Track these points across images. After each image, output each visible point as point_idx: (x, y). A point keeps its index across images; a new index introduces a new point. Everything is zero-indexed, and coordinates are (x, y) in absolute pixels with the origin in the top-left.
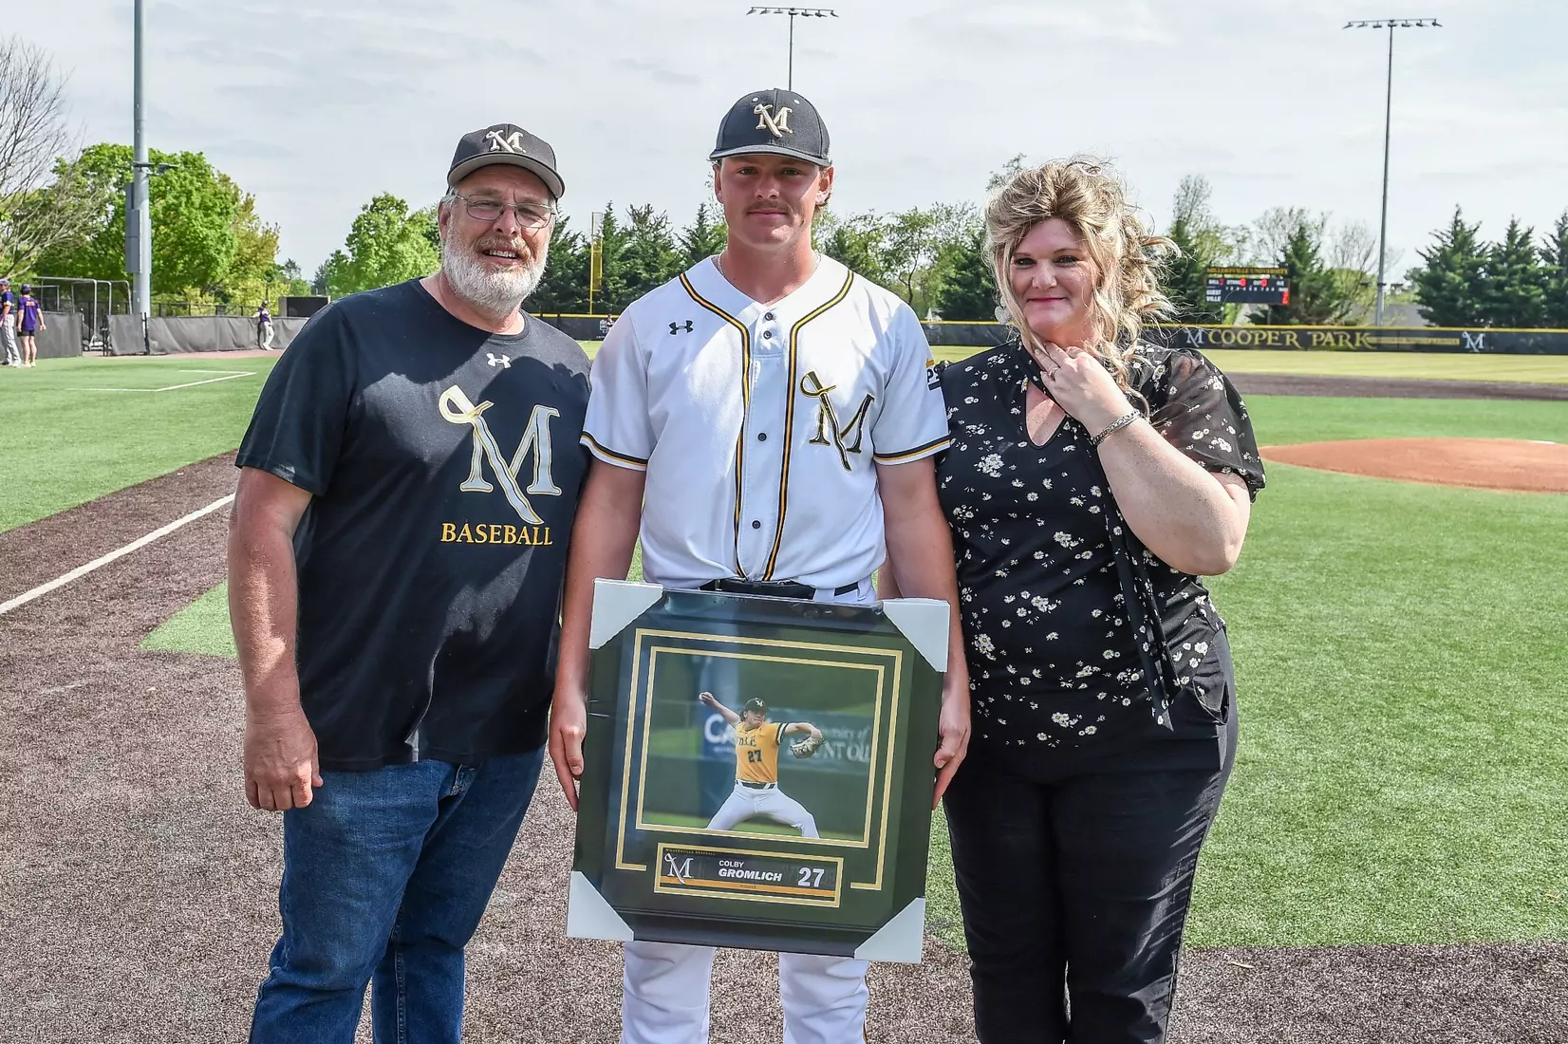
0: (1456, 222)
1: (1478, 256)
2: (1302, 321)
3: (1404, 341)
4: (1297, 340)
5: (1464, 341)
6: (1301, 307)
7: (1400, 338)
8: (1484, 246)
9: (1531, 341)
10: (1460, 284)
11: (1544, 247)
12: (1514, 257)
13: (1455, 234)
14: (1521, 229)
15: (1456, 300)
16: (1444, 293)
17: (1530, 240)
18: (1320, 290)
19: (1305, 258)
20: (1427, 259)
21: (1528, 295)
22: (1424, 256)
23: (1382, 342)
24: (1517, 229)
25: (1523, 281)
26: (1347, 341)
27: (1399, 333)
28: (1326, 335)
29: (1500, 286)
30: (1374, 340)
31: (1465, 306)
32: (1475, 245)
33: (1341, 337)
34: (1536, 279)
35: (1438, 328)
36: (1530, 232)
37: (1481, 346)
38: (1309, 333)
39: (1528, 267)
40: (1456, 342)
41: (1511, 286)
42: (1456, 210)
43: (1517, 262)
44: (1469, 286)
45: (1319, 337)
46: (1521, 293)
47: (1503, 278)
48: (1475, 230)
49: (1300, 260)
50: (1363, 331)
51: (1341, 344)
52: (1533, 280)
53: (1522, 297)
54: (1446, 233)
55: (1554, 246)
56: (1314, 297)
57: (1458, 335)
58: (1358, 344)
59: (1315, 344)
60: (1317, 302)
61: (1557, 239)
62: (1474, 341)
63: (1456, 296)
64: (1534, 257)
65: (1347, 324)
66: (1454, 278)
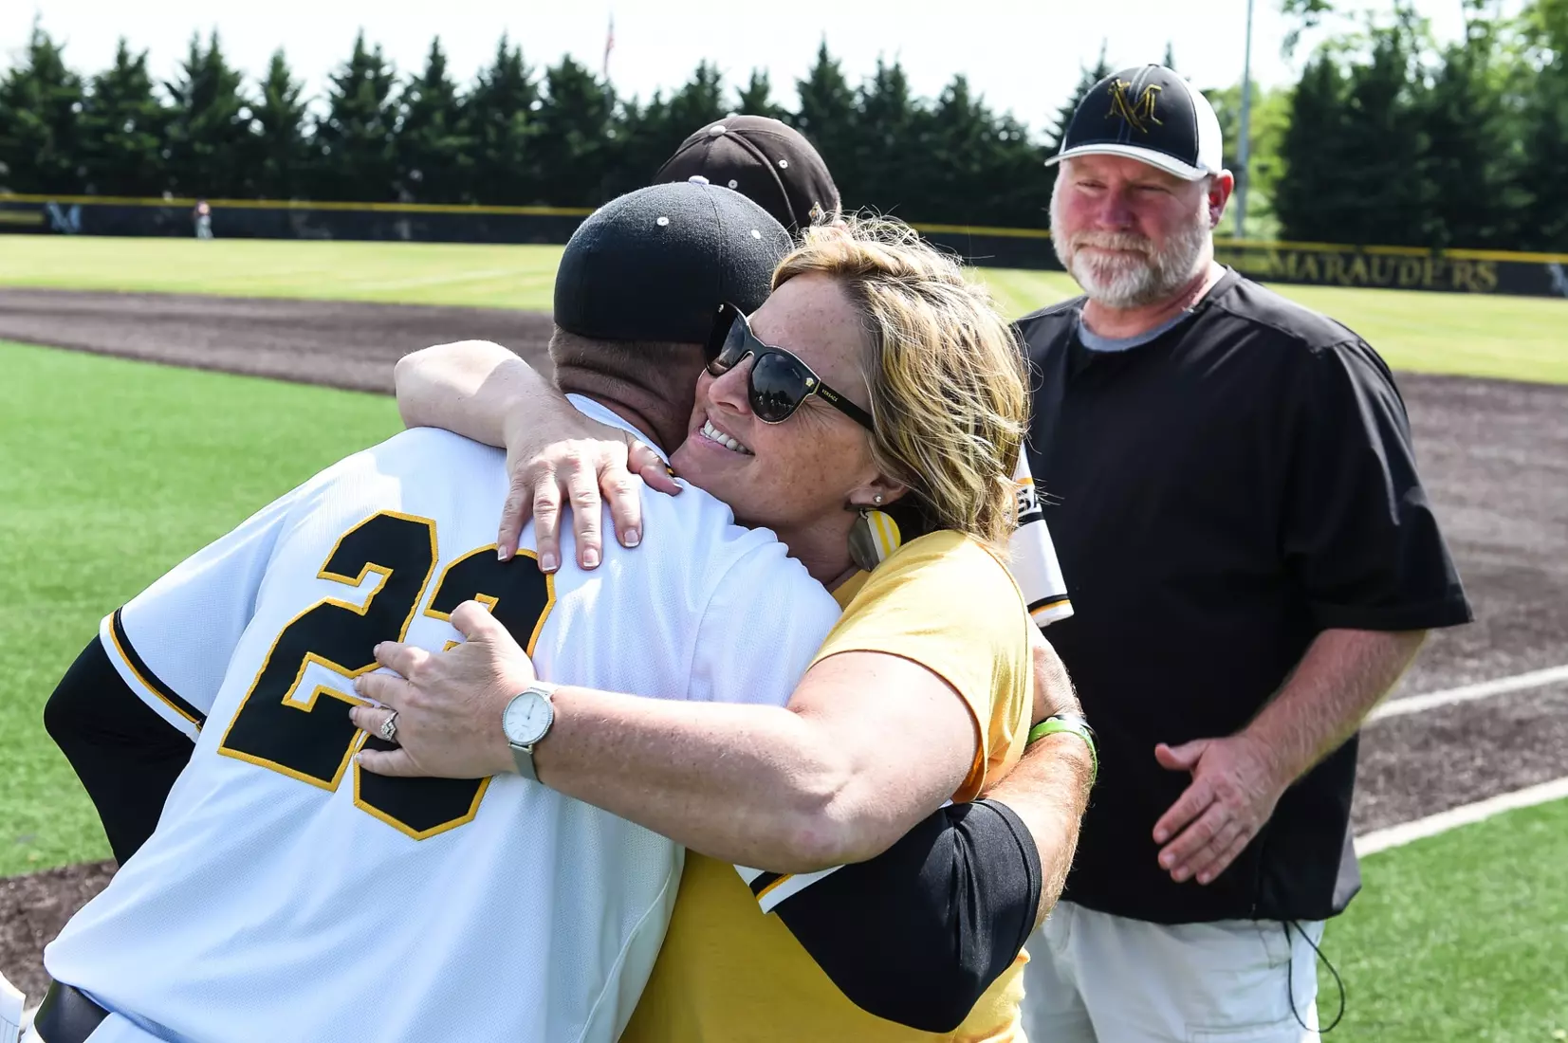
0: (36, 32)
1: (72, 86)
5: (49, 217)
8: (80, 71)
10: (39, 128)
12: (124, 90)
13: (35, 49)
15: (33, 153)
17: (147, 66)
24: (128, 49)
25: (138, 128)
29: (98, 133)
31: (48, 163)
32: (66, 70)
34: (157, 122)
36: (146, 56)
37: (76, 225)
39: (147, 106)
40: (36, 218)
41: (119, 134)
43: (128, 97)
44: (55, 133)
46: (130, 145)
47: (102, 121)
48: (63, 47)
52: (153, 126)
53: (131, 151)
55: (186, 78)
57: (40, 208)
62: (65, 216)
63: (36, 147)
64: (154, 92)
66: (28, 117)
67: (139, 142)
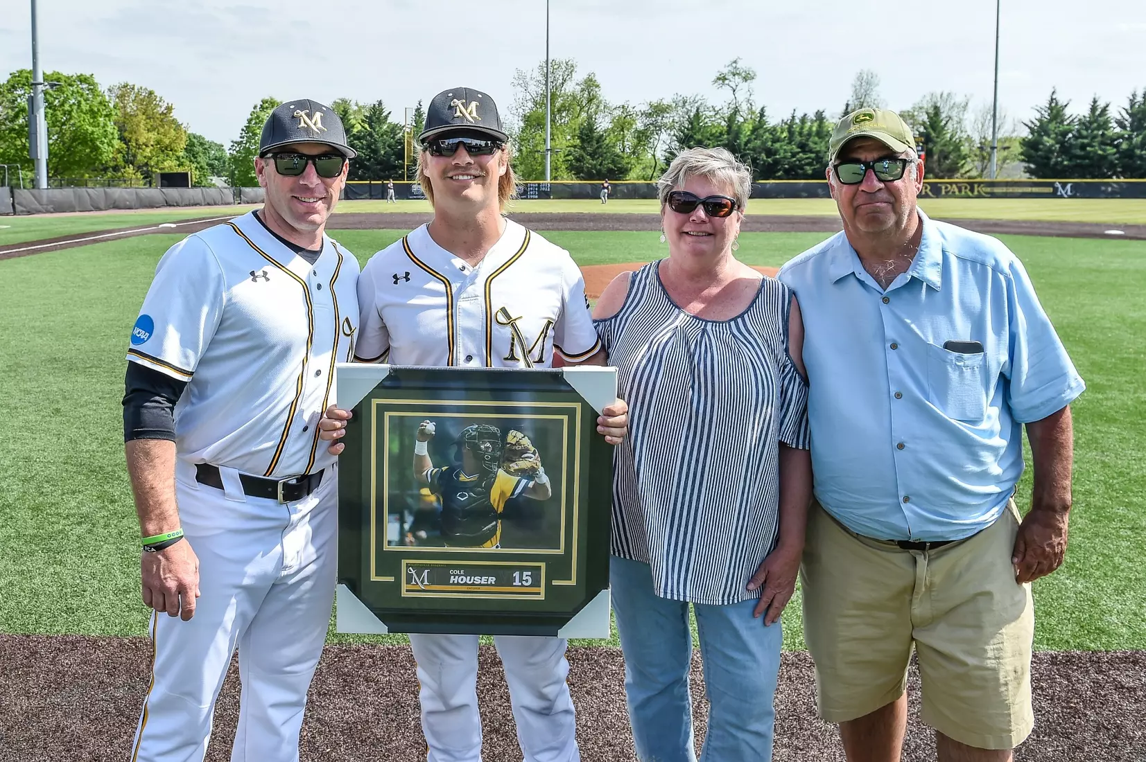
0: (1052, 99)
1: (1069, 124)
2: (936, 177)
3: (1010, 190)
4: (930, 190)
5: (1056, 190)
6: (935, 165)
7: (1008, 188)
8: (1074, 117)
9: (1110, 189)
10: (1052, 145)
11: (1119, 117)
12: (1095, 125)
13: (1051, 108)
14: (1101, 104)
15: (1049, 159)
16: (1040, 153)
17: (1107, 112)
18: (950, 153)
19: (939, 129)
20: (1030, 128)
21: (1105, 154)
22: (1027, 125)
23: (994, 190)
24: (1098, 103)
25: (1103, 143)
26: (967, 190)
27: (1007, 184)
28: (951, 186)
29: (1083, 147)
30: (989, 190)
31: (1057, 163)
32: (1066, 117)
33: (963, 188)
34: (1111, 142)
35: (1035, 180)
36: (1107, 106)
37: (1069, 193)
38: (939, 185)
39: (1106, 132)
40: (1051, 190)
41: (1093, 146)
42: (1053, 90)
43: (1098, 128)
44: (1060, 147)
45: (946, 188)
46: (1100, 152)
47: (1086, 141)
48: (1066, 106)
49: (934, 130)
50: (979, 184)
51: (963, 193)
52: (1109, 142)
53: (1100, 155)
54: (1043, 107)
55: (1127, 117)
56: (946, 158)
57: (1052, 185)
58: (976, 193)
59: (943, 193)
60: (947, 162)
61: (1130, 111)
62: (1064, 189)
63: (1050, 155)
64: (1110, 125)
65: (969, 178)
66: (1048, 141)
67: (1104, 150)
